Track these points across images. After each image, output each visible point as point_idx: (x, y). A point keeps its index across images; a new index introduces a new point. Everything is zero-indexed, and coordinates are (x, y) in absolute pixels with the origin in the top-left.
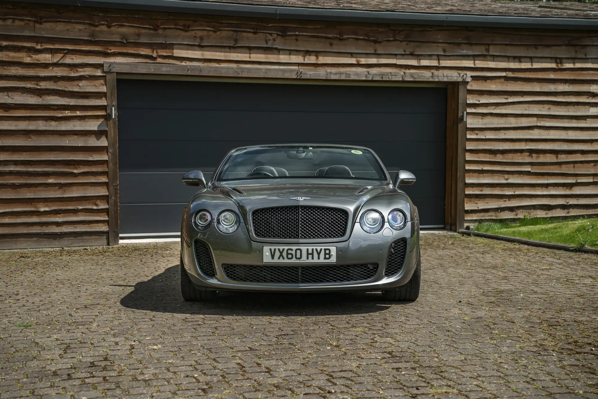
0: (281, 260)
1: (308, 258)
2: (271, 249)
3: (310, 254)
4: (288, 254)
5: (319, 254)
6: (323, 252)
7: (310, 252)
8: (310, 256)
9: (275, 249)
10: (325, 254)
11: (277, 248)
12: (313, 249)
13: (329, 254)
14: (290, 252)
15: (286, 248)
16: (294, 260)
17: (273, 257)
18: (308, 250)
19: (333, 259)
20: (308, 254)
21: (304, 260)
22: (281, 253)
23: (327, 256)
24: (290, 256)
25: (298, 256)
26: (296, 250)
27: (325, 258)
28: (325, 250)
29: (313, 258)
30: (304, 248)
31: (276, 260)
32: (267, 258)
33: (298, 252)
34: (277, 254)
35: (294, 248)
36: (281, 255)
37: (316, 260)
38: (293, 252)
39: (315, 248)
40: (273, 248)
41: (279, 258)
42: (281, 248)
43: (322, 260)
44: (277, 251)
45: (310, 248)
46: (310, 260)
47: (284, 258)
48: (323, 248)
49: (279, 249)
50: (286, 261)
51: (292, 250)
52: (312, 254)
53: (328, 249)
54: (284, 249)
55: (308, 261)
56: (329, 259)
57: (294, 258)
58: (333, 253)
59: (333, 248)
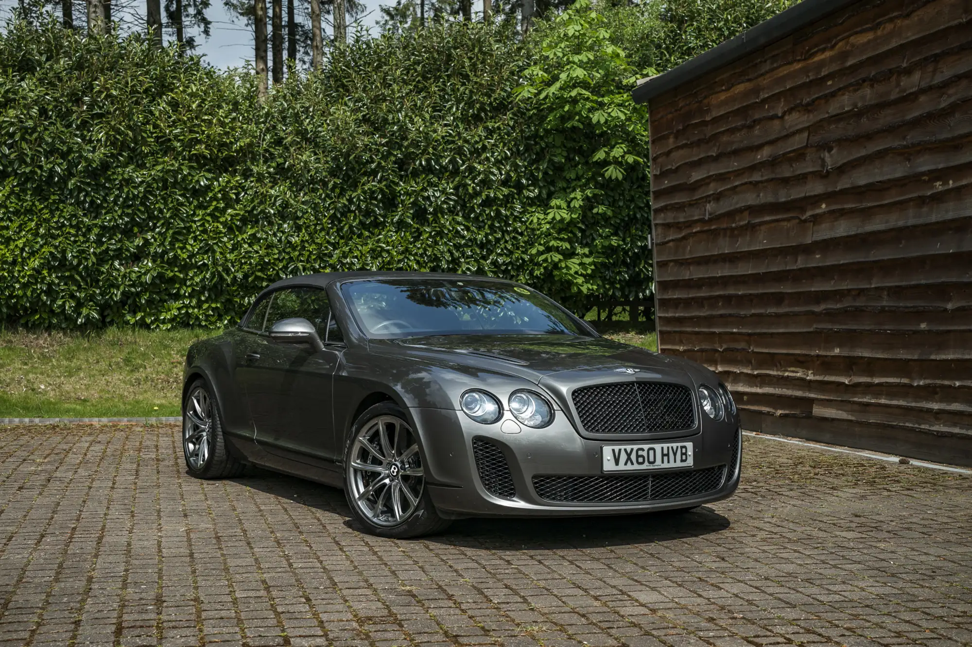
0: (629, 467)
1: (663, 462)
2: (613, 450)
3: (665, 455)
4: (638, 456)
5: (675, 454)
6: (679, 449)
7: (665, 452)
8: (666, 458)
9: (620, 450)
10: (682, 454)
11: (623, 447)
12: (668, 448)
13: (685, 454)
14: (640, 453)
15: (635, 447)
16: (645, 466)
17: (617, 463)
18: (662, 448)
19: (690, 462)
20: (663, 455)
21: (660, 464)
22: (629, 455)
23: (684, 457)
24: (641, 460)
25: (652, 459)
26: (649, 449)
27: (682, 461)
28: (682, 447)
29: (668, 462)
30: (658, 447)
31: (622, 467)
32: (609, 465)
33: (651, 452)
34: (623, 457)
35: (646, 447)
36: (629, 458)
37: (672, 465)
38: (645, 454)
39: (670, 445)
40: (617, 448)
41: (626, 464)
42: (629, 448)
43: (679, 464)
44: (623, 453)
45: (665, 446)
46: (666, 465)
47: (632, 464)
48: (680, 444)
49: (625, 450)
50: (636, 467)
51: (643, 450)
52: (668, 455)
53: (685, 447)
54: (632, 450)
55: (663, 466)
56: (685, 461)
57: (646, 463)
58: (690, 452)
59: (689, 445)
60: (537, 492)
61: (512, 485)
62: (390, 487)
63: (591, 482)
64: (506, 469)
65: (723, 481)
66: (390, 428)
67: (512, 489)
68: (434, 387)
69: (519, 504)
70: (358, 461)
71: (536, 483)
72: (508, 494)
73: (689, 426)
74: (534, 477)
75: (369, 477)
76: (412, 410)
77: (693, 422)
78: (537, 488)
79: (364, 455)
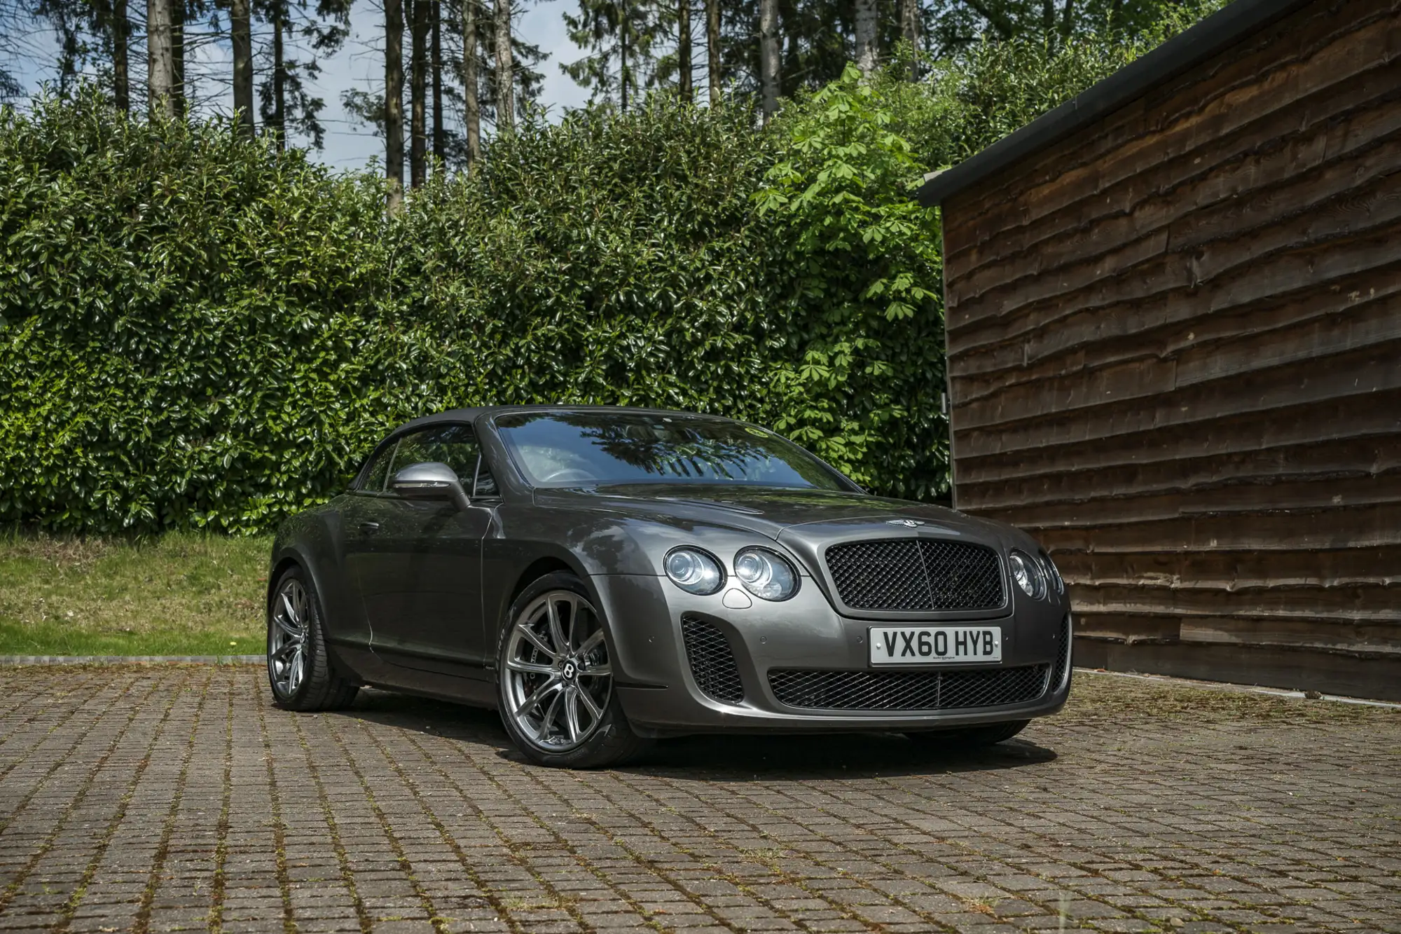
0: (909, 659)
1: (957, 654)
2: (886, 634)
3: (961, 643)
4: (921, 644)
5: (975, 643)
6: (981, 636)
7: (961, 639)
8: (961, 648)
9: (895, 634)
10: (985, 643)
11: (899, 630)
12: (965, 633)
13: (990, 643)
14: (925, 639)
15: (918, 630)
16: (932, 658)
17: (891, 653)
18: (957, 633)
19: (997, 655)
20: (958, 643)
21: (952, 656)
22: (908, 642)
23: (988, 648)
24: (925, 649)
25: (941, 649)
26: (938, 634)
27: (985, 653)
28: (985, 633)
29: (966, 653)
30: (950, 631)
31: (897, 658)
32: (879, 655)
33: (941, 638)
34: (900, 644)
35: (933, 630)
36: (908, 646)
37: (971, 657)
38: (931, 640)
39: (968, 629)
40: (890, 631)
41: (903, 654)
42: (908, 631)
43: (980, 657)
44: (899, 637)
45: (961, 630)
46: (961, 658)
47: (913, 654)
48: (982, 629)
49: (903, 634)
50: (919, 659)
51: (928, 634)
52: (964, 643)
53: (990, 633)
54: (913, 634)
55: (958, 659)
56: (990, 653)
57: (933, 654)
58: (997, 641)
59: (996, 631)
60: (775, 694)
61: (739, 683)
62: (563, 694)
63: (854, 680)
64: (731, 660)
65: (1046, 687)
66: (563, 608)
67: (739, 690)
68: (628, 548)
69: (749, 710)
70: (518, 660)
71: (773, 680)
72: (734, 696)
73: (996, 605)
74: (770, 672)
75: (533, 682)
76: (596, 581)
77: (1001, 599)
78: (774, 687)
79: (526, 650)
